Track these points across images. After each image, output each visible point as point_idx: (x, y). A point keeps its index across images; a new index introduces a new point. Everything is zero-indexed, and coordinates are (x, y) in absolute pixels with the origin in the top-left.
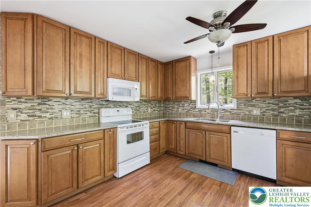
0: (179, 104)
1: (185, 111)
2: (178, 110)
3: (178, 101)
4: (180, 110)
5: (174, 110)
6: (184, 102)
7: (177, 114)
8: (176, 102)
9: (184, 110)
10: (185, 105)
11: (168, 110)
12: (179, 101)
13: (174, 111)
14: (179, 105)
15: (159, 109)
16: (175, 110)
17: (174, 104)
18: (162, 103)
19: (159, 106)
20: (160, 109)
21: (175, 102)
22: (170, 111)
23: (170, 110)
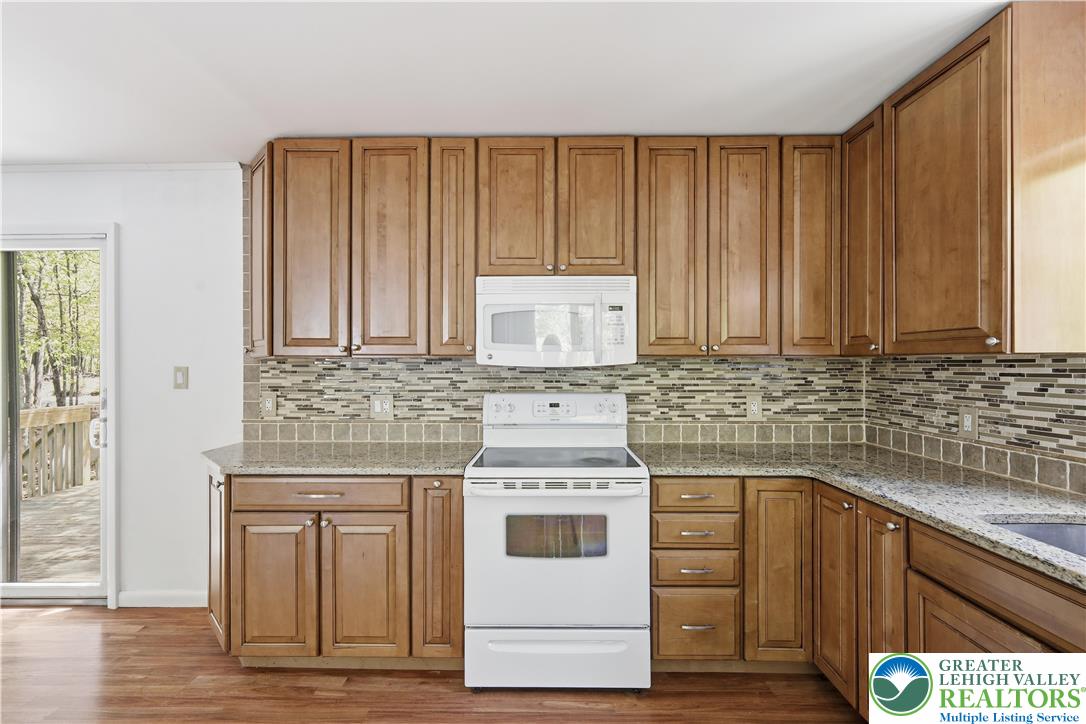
0: (964, 378)
1: (1006, 430)
2: (953, 419)
3: (955, 357)
4: (967, 422)
5: (928, 415)
6: (998, 371)
7: (949, 449)
8: (941, 367)
9: (1001, 428)
10: (1010, 392)
11: (894, 412)
12: (962, 357)
13: (931, 425)
14: (963, 387)
15: (832, 408)
16: (937, 417)
17: (930, 379)
18: (864, 369)
19: (833, 390)
20: (844, 405)
21: (933, 365)
22: (906, 423)
23: (904, 414)
